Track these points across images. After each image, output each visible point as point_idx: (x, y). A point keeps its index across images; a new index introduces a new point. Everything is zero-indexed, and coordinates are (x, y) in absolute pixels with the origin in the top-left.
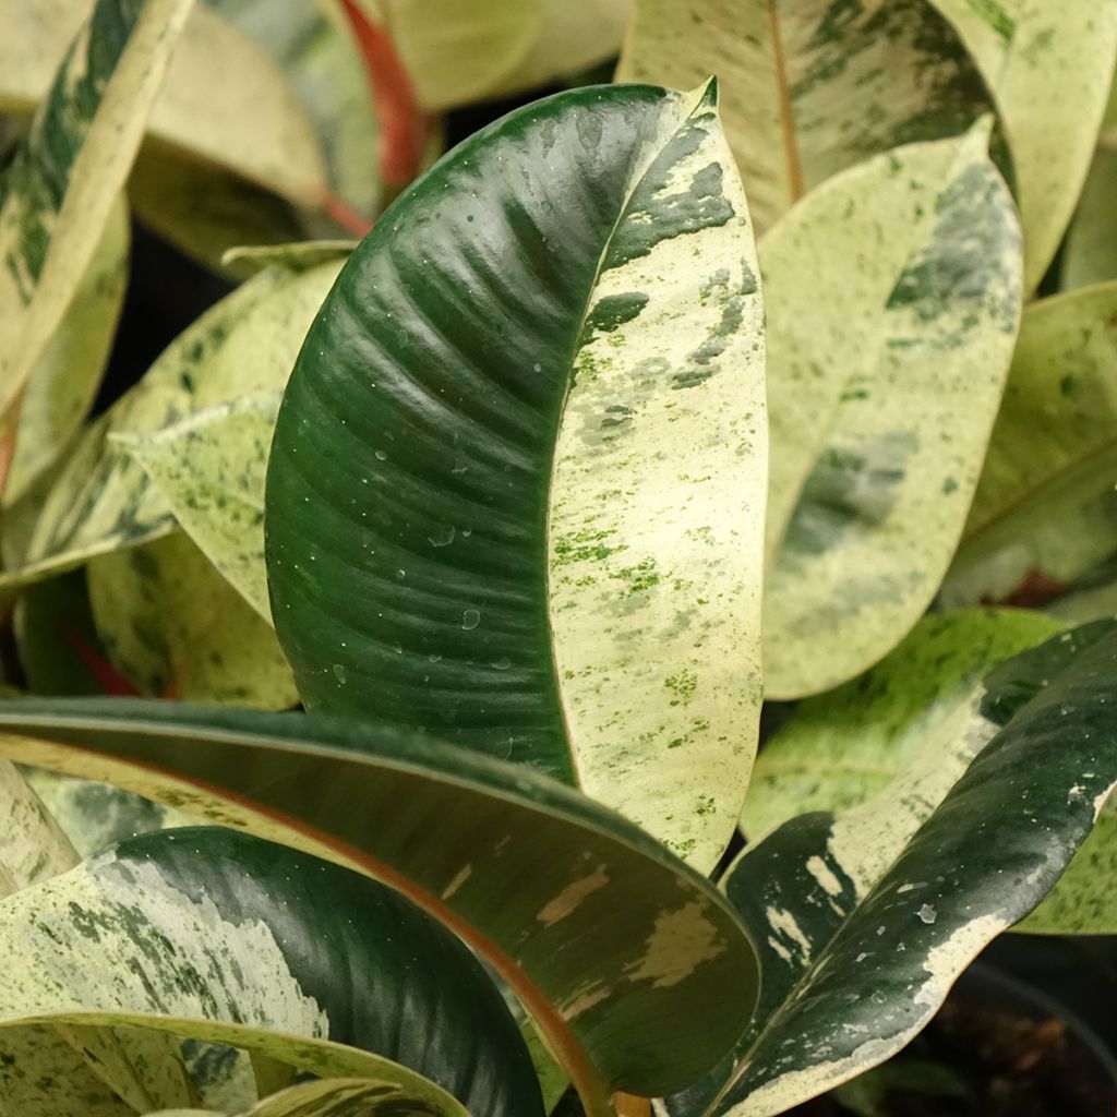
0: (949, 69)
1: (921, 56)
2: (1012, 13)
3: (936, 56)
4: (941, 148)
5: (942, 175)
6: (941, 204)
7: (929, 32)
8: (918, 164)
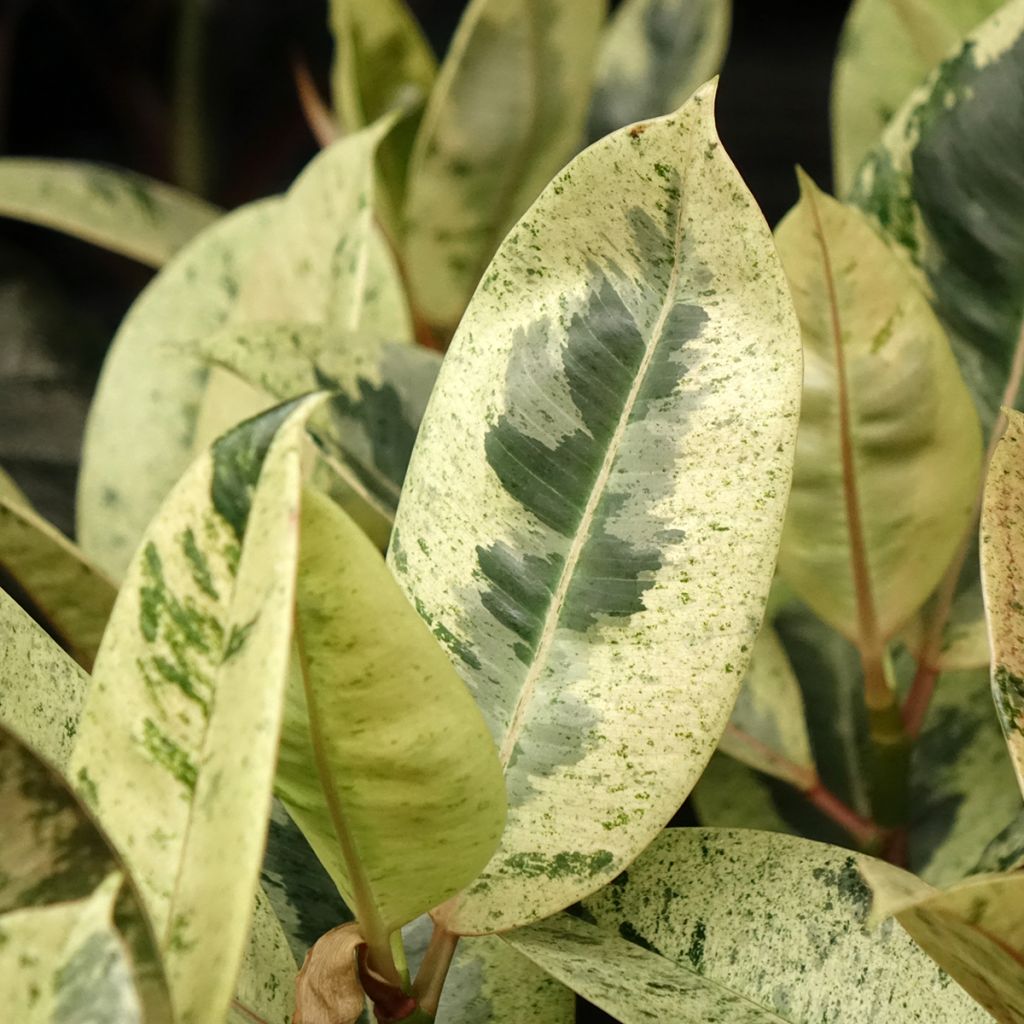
0: (67, 820)
1: (33, 806)
2: (194, 758)
3: (51, 806)
4: (58, 914)
5: (60, 946)
6: (61, 980)
7: (33, 775)
8: (30, 935)
